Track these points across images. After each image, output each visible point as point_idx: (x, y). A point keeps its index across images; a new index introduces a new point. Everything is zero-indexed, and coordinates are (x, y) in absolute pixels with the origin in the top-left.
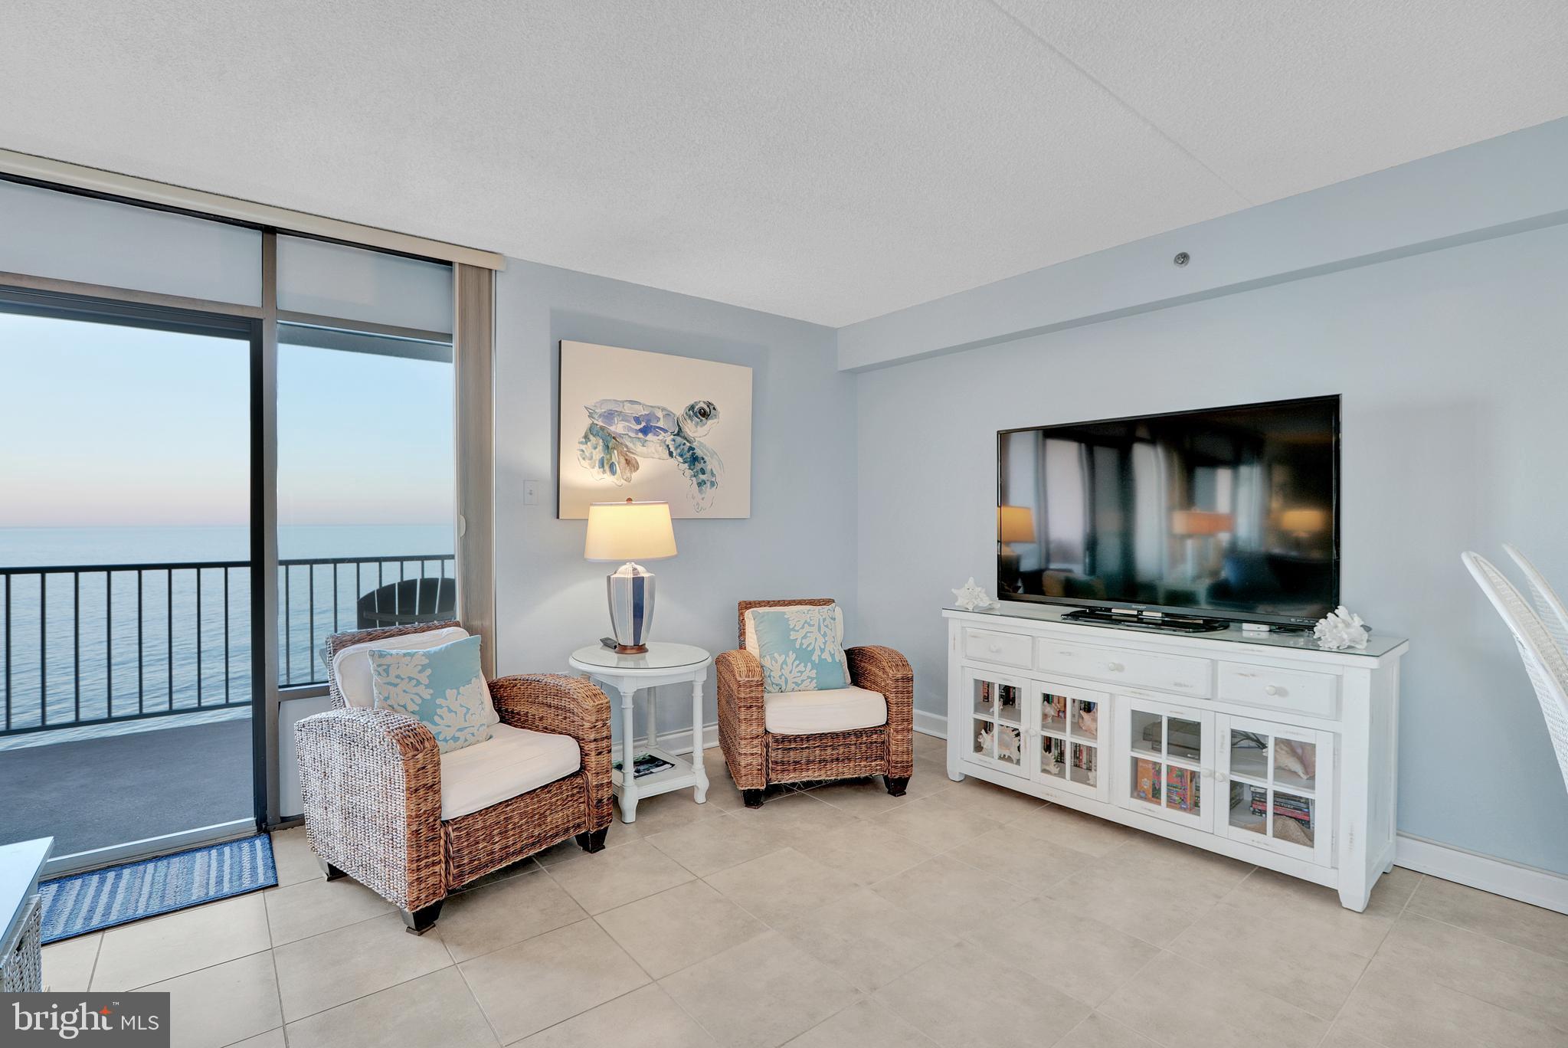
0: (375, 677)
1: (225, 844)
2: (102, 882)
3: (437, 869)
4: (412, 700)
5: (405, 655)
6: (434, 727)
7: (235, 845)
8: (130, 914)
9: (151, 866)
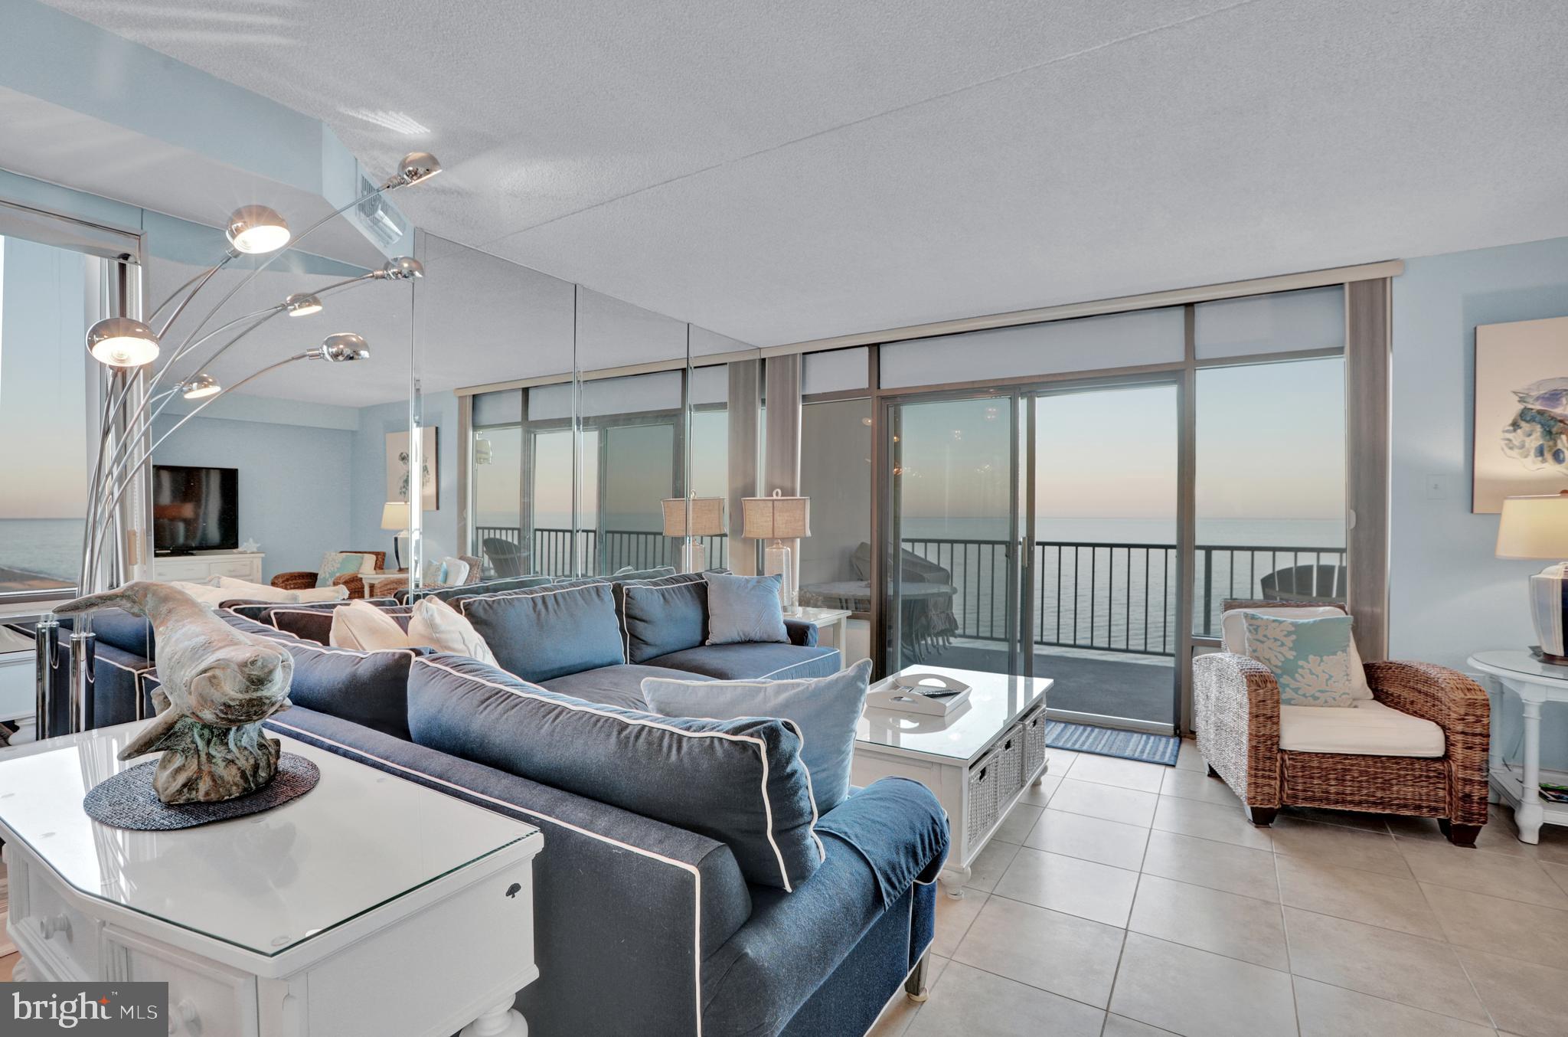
0: (1247, 634)
1: (1152, 734)
2: (1084, 730)
3: (1273, 782)
4: (1276, 656)
5: (1274, 621)
6: (1293, 682)
7: (1158, 737)
8: (1093, 749)
9: (1109, 732)
